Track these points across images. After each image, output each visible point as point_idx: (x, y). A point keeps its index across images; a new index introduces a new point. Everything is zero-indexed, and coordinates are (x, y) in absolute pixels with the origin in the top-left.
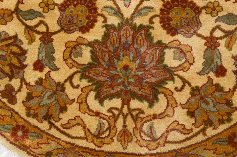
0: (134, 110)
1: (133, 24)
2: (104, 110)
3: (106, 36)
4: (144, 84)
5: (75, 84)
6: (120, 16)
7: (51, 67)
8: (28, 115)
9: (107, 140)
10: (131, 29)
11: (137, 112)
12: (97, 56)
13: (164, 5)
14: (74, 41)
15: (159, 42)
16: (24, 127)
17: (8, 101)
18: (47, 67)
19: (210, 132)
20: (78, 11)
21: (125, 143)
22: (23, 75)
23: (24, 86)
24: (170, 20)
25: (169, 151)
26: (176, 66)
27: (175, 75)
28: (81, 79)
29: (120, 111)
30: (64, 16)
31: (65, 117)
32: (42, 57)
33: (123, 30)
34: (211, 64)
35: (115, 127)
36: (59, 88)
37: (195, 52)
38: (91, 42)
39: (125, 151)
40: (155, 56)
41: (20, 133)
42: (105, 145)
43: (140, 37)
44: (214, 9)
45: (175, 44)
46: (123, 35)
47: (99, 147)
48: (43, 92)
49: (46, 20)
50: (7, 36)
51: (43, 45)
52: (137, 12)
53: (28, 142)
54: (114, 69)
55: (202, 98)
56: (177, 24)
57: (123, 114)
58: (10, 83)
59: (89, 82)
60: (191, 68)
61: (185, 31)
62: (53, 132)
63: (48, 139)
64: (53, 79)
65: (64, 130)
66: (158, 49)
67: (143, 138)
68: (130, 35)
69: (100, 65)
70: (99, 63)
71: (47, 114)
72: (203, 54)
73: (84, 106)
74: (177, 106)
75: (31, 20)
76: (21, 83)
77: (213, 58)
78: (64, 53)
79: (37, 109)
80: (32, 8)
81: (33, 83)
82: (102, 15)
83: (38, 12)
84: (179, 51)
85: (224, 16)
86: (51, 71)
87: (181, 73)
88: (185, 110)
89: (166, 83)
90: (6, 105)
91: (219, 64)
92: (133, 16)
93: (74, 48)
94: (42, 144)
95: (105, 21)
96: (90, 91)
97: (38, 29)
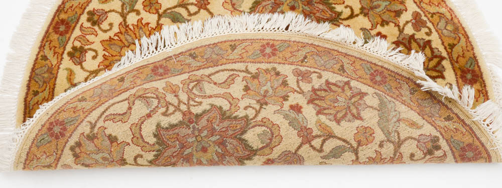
5: (348, 9)
7: (368, 33)
17: (421, 16)
22: (399, 35)
23: (401, 25)
28: (342, 12)
36: (366, 11)
40: (261, 9)
48: (383, 13)
54: (305, 11)
58: (415, 32)
59: (334, 8)
64: (370, 21)
76: (403, 29)
81: (392, 25)
84: (235, 6)
86: (370, 29)
90: (424, 13)
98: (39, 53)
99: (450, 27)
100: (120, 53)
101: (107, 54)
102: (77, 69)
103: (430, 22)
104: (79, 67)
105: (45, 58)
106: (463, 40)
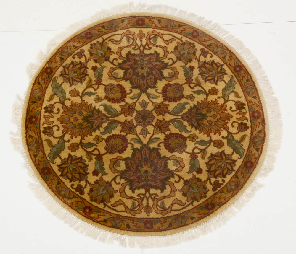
0: (153, 194)
1: (149, 147)
2: (135, 195)
3: (133, 155)
4: (157, 180)
5: (118, 182)
6: (141, 143)
7: (103, 174)
8: (92, 200)
9: (138, 212)
10: (148, 150)
11: (155, 195)
12: (129, 166)
13: (165, 137)
14: (115, 158)
15: (165, 157)
16: (89, 207)
17: (80, 193)
18: (100, 173)
19: (196, 204)
20: (117, 142)
21: (148, 212)
22: (87, 179)
23: (88, 185)
24: (169, 144)
25: (174, 215)
26: (175, 169)
27: (175, 174)
28: (120, 179)
29: (145, 195)
30: (109, 145)
31: (113, 201)
32: (97, 168)
33: (143, 150)
34: (194, 167)
35: (142, 204)
36: (108, 185)
37: (184, 161)
38: (125, 158)
39: (148, 217)
40: (162, 164)
41: (88, 211)
42: (137, 214)
43: (153, 154)
44: (193, 138)
45: (173, 157)
46: (143, 153)
47: (133, 215)
48: (99, 187)
49: (98, 148)
50: (76, 158)
51: (97, 161)
52: (151, 140)
53: (93, 215)
54: (140, 172)
55: (190, 186)
56: (174, 146)
57: (146, 197)
58: (80, 183)
59: (125, 180)
60: (183, 170)
61: (178, 150)
62: (107, 209)
63: (104, 213)
64: (104, 180)
65: (113, 207)
66: (164, 160)
67: (159, 209)
68: (147, 153)
69: (131, 171)
70: (131, 170)
71: (103, 199)
72: (189, 162)
73: (123, 194)
74: (176, 191)
75: (89, 148)
76: (86, 183)
77: (195, 164)
78: (109, 165)
79: (96, 197)
80: (90, 142)
81: (93, 183)
82: (131, 143)
83: (93, 143)
84: (176, 161)
85: (199, 141)
86: (103, 176)
87: (178, 173)
88: (181, 193)
89: (170, 179)
90: (79, 196)
91: (198, 167)
92: (148, 143)
93: (116, 162)
94: (101, 216)
95: (133, 146)
96: (126, 186)
97: (94, 153)
98: (259, 99)
99: (63, 193)
100: (220, 115)
101: (226, 112)
102: (236, 99)
103: (74, 192)
104: (236, 101)
105: (254, 97)
106: (54, 188)
